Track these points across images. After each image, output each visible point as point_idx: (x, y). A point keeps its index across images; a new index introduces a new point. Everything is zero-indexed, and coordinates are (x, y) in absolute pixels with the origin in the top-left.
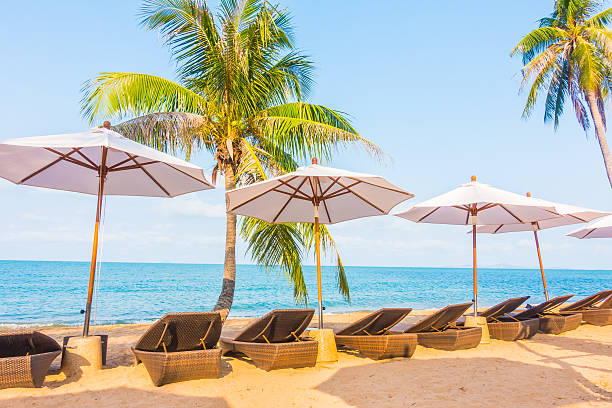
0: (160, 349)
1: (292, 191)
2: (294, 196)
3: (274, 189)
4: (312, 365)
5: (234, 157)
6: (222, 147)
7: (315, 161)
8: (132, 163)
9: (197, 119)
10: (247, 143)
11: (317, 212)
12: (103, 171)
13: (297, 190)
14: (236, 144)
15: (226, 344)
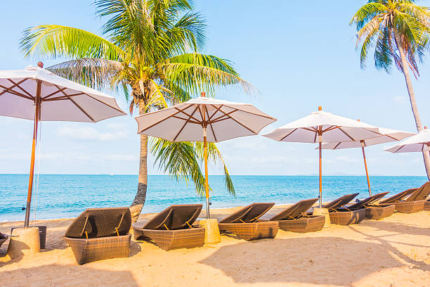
0: (84, 236)
1: (188, 118)
2: (188, 121)
3: (173, 116)
4: (201, 245)
5: (145, 93)
6: (136, 87)
7: (203, 94)
9: (118, 64)
10: (155, 84)
11: (206, 132)
13: (191, 117)
14: (146, 84)
15: (137, 231)
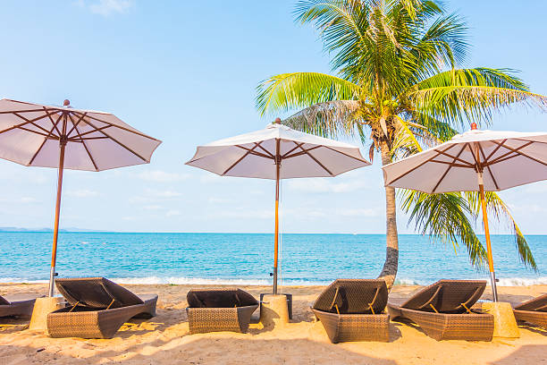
0: (334, 310)
1: (451, 160)
2: (452, 165)
3: (430, 160)
4: (489, 339)
5: (388, 133)
6: (376, 126)
7: (473, 126)
8: (299, 150)
9: (353, 104)
10: (400, 119)
11: (482, 179)
12: (279, 159)
13: (456, 159)
14: (389, 122)
15: (393, 309)
